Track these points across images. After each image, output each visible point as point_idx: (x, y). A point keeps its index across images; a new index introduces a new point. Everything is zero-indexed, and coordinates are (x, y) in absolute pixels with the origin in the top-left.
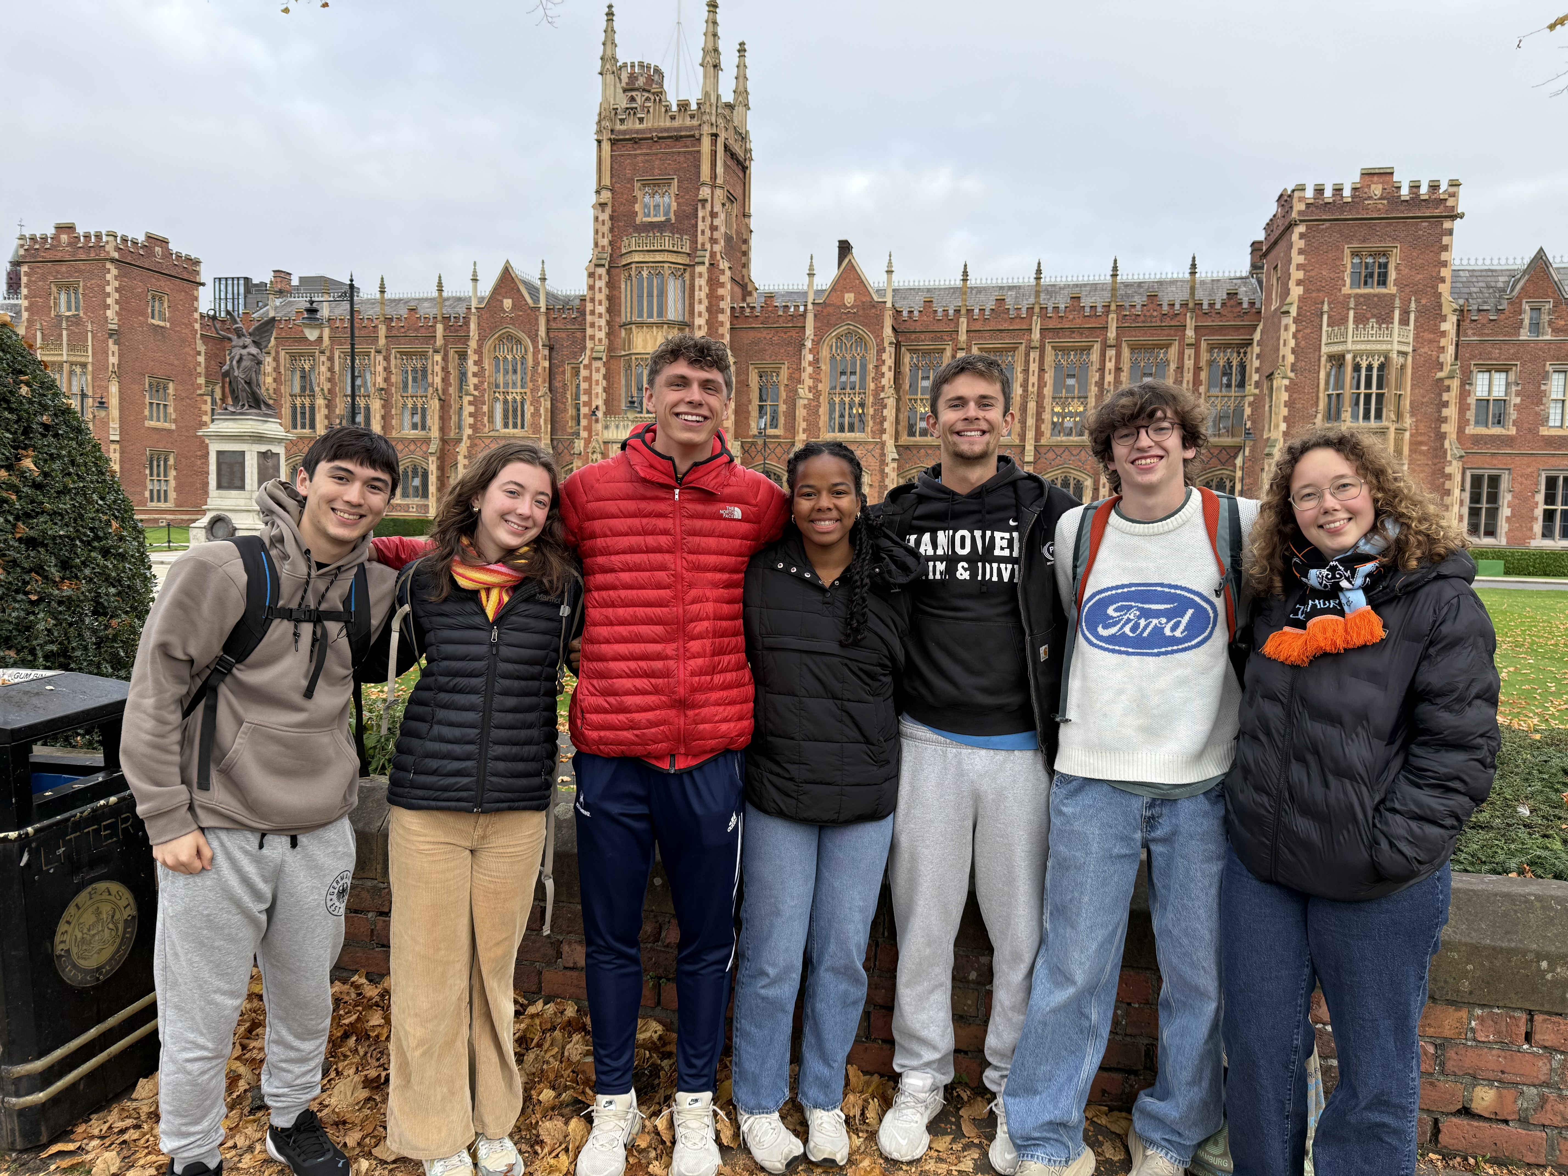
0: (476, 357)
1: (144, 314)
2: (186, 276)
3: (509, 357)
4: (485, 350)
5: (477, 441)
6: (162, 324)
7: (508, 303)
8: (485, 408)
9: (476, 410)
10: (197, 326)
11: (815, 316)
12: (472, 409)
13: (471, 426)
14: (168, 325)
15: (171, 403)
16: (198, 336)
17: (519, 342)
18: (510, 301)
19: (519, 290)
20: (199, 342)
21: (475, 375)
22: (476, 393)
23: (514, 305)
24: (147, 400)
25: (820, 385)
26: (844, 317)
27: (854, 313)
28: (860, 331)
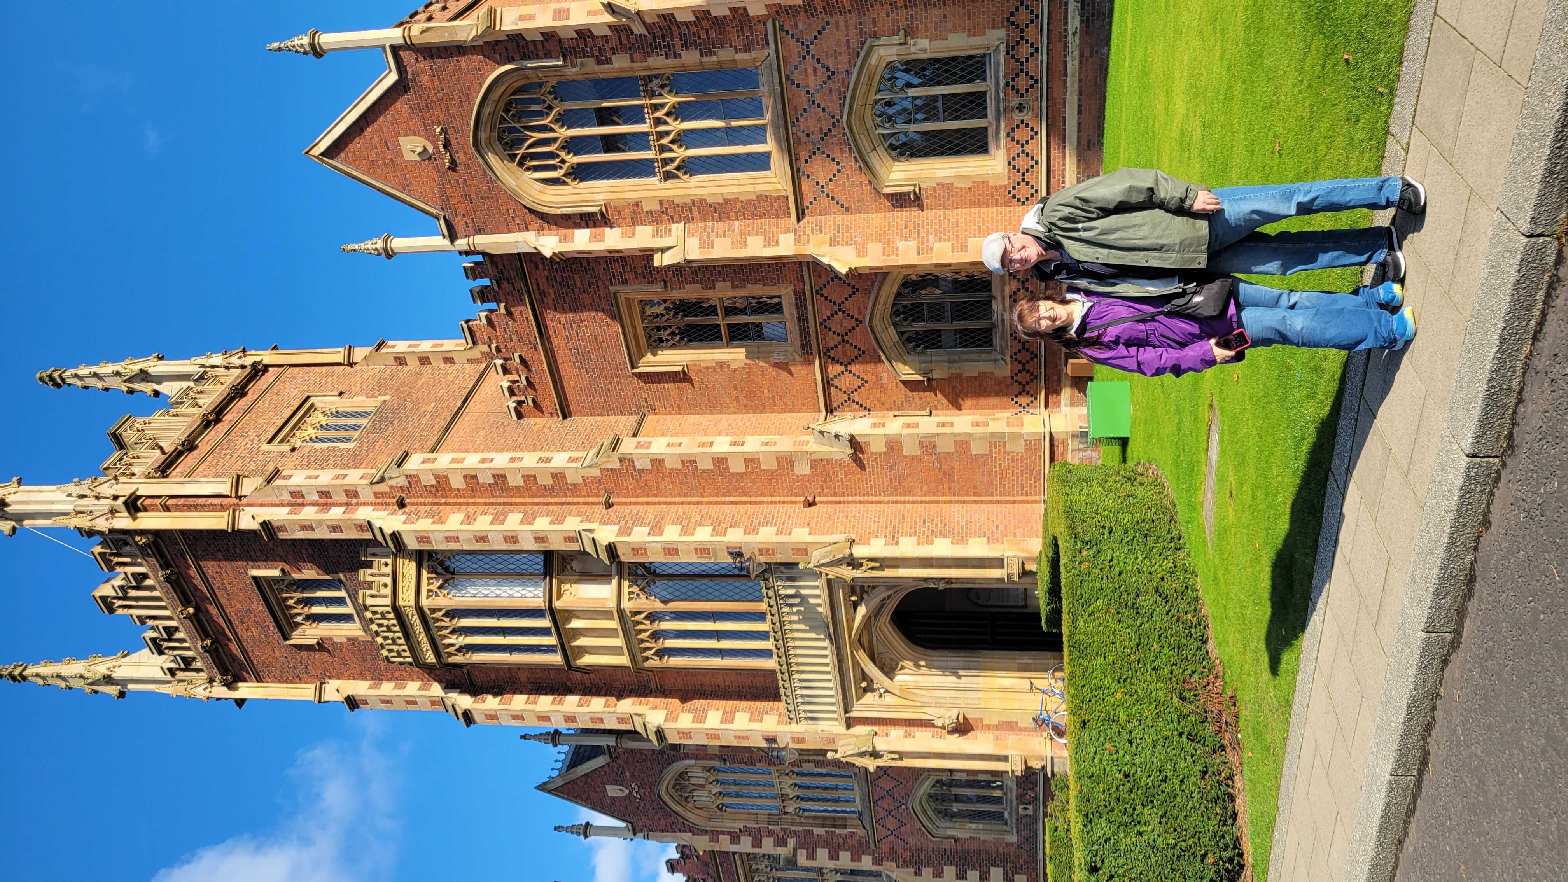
0: (725, 839)
3: (716, 789)
4: (710, 826)
5: (885, 847)
7: (613, 791)
8: (818, 831)
9: (826, 845)
11: (480, 231)
12: (822, 853)
13: (856, 858)
17: (683, 775)
18: (609, 788)
19: (587, 775)
21: (757, 843)
22: (791, 842)
23: (615, 782)
25: (646, 207)
26: (460, 158)
27: (444, 131)
28: (487, 110)
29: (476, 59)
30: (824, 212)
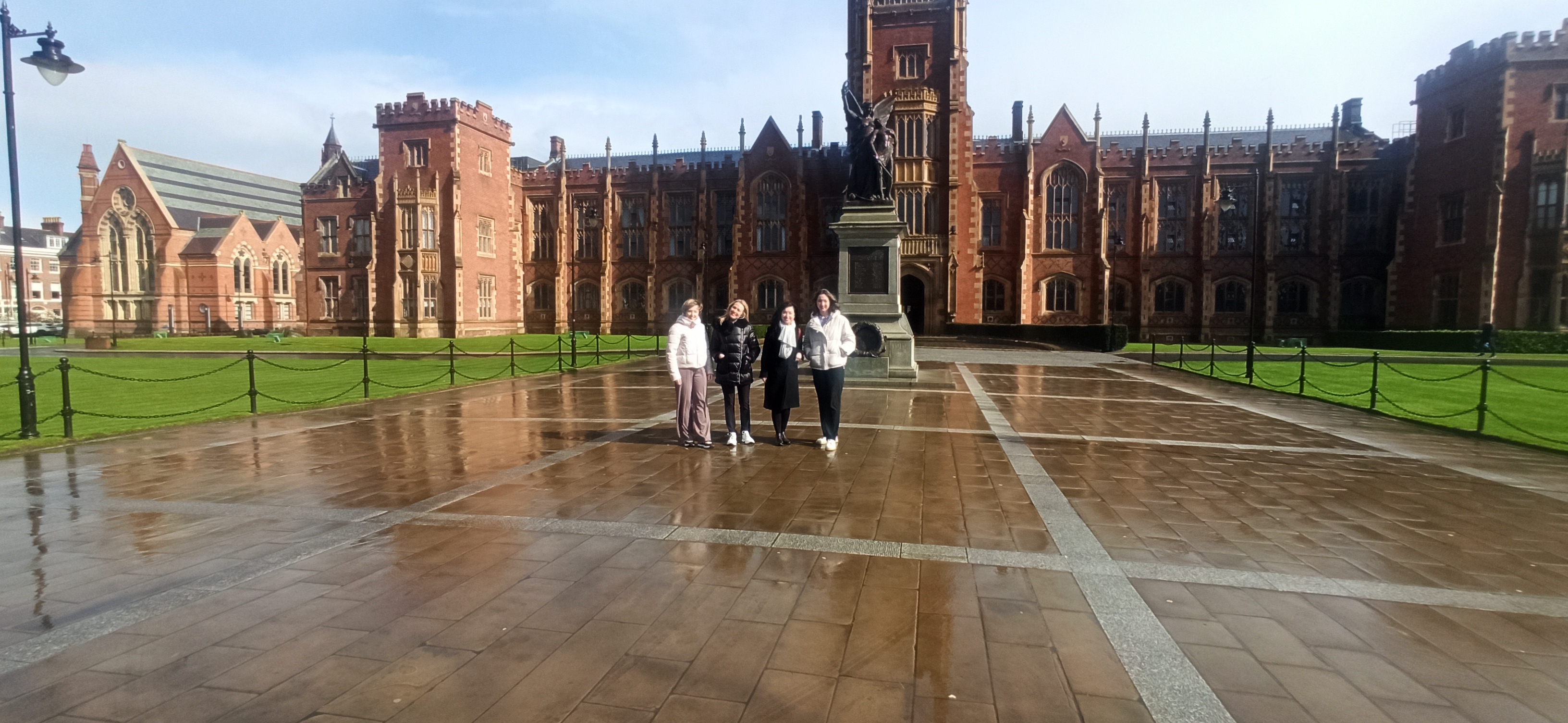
0: (743, 194)
1: (475, 166)
2: (502, 137)
3: (771, 193)
4: (750, 189)
5: (744, 261)
6: (487, 174)
7: (771, 150)
8: (751, 234)
9: (743, 237)
10: (509, 177)
11: (1035, 154)
12: (740, 236)
14: (491, 175)
15: (493, 238)
16: (510, 185)
18: (772, 148)
19: (780, 140)
20: (510, 189)
21: (742, 208)
22: (743, 222)
23: (776, 151)
24: (478, 235)
25: (1039, 209)
26: (1060, 154)
27: (1068, 151)
28: (1074, 166)
29: (1089, 166)
30: (1034, 263)
